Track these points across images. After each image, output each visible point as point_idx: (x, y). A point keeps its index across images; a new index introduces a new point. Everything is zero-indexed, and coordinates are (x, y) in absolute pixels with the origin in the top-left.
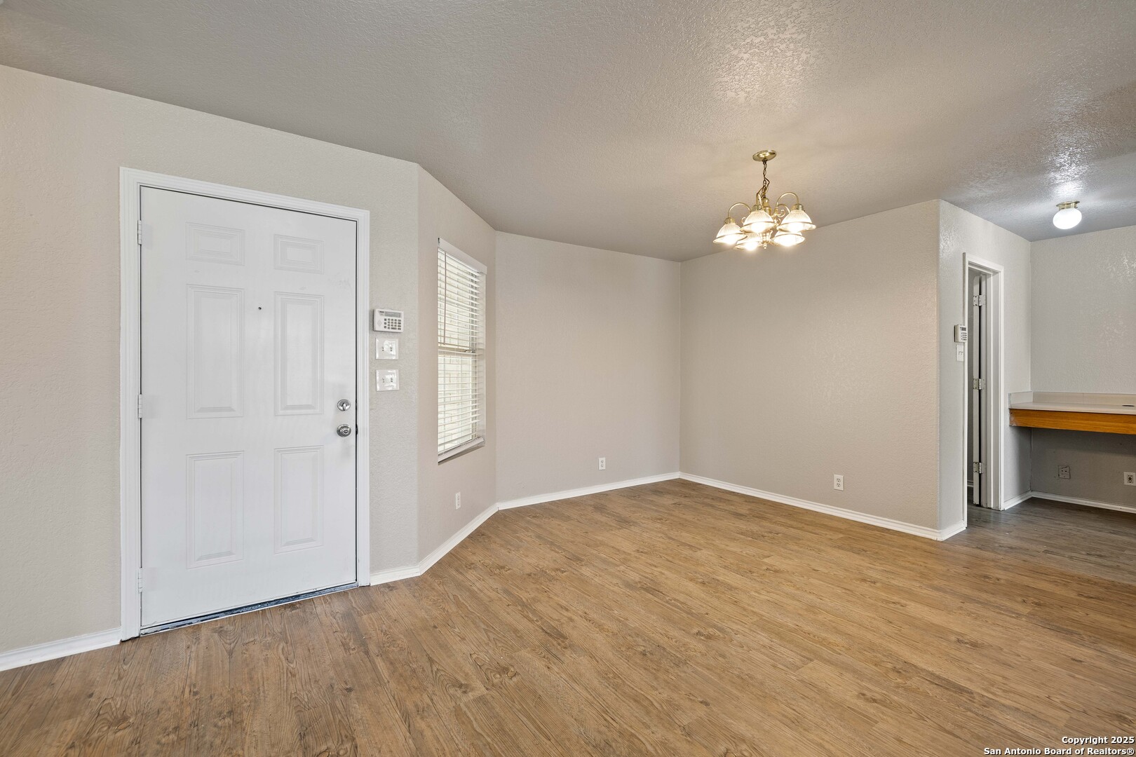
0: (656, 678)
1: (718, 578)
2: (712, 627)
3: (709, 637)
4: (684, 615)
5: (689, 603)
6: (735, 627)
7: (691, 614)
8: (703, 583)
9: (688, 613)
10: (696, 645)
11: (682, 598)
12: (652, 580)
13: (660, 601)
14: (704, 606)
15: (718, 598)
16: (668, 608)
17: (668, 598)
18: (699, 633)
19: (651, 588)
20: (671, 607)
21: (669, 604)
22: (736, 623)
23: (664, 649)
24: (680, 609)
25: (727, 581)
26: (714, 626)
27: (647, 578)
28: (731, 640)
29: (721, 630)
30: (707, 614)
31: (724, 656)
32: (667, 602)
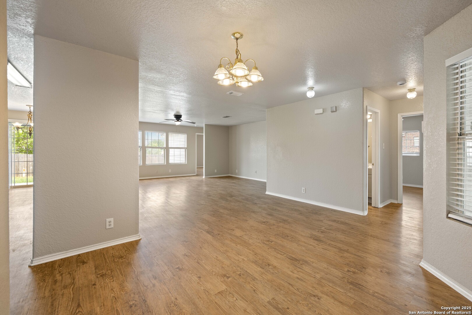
0: (282, 232)
1: (260, 269)
2: (267, 244)
3: (268, 241)
4: (277, 248)
5: (275, 253)
6: (259, 244)
7: (274, 248)
8: (269, 265)
9: (276, 249)
10: (272, 239)
11: (279, 256)
12: (296, 266)
13: (288, 254)
14: (269, 252)
15: (263, 256)
16: (284, 251)
17: (285, 255)
18: (272, 242)
19: (295, 261)
20: (283, 251)
21: (284, 253)
22: (258, 246)
23: (282, 238)
24: (279, 250)
25: (256, 267)
26: (266, 244)
27: (299, 268)
28: (261, 240)
29: (264, 243)
30: (268, 249)
31: (265, 236)
32: (285, 253)
